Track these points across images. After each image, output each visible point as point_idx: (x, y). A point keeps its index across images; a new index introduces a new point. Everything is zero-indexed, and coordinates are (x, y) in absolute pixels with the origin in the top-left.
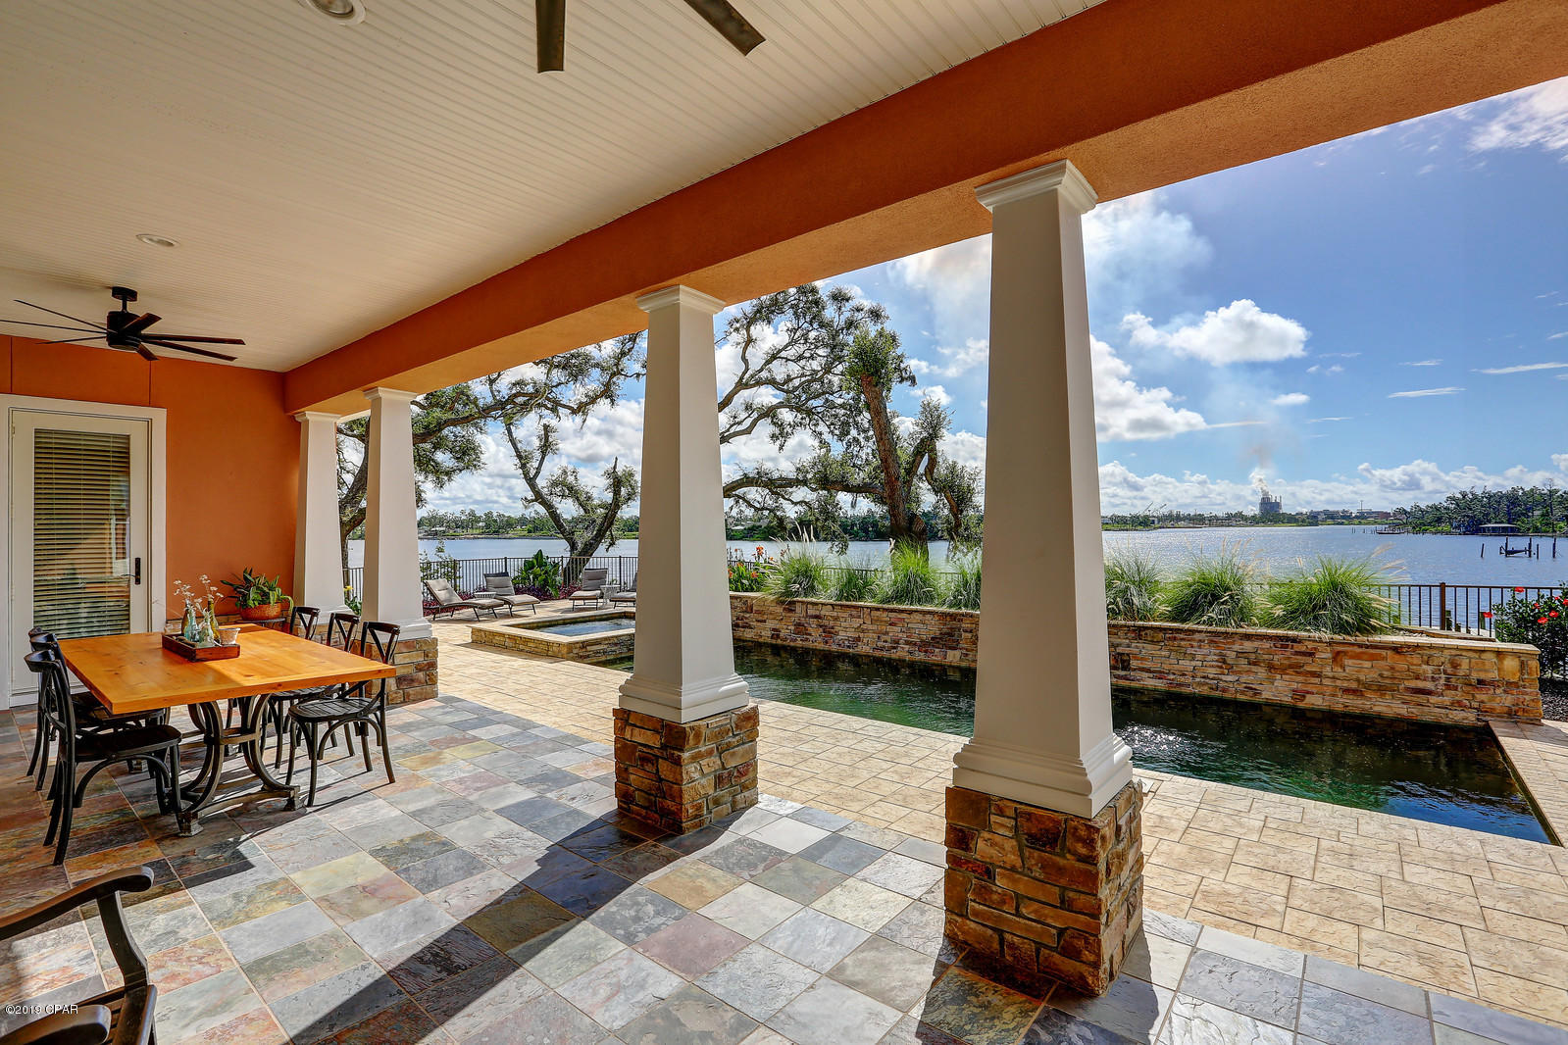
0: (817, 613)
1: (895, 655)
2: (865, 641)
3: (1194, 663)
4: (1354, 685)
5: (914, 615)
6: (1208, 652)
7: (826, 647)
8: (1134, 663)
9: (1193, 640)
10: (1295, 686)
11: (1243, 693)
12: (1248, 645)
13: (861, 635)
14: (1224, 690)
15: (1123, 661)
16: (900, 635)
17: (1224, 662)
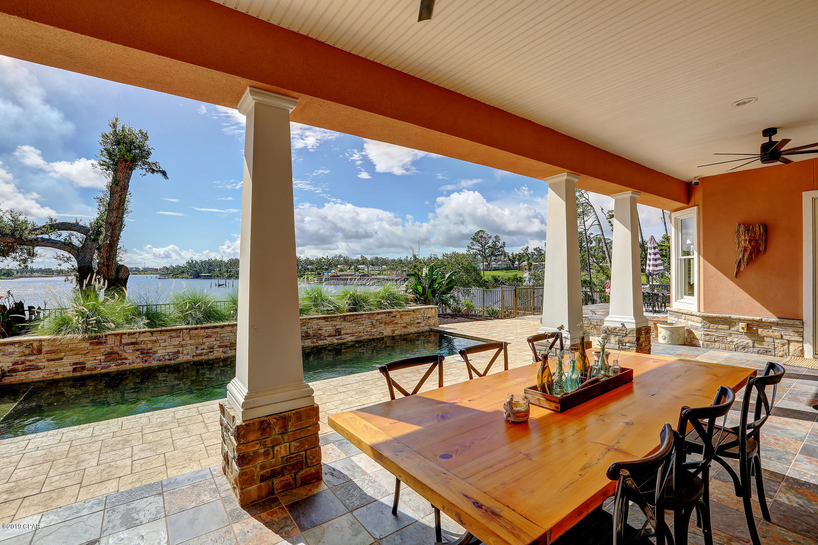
0: (134, 340)
1: (211, 356)
2: (185, 352)
3: (363, 327)
4: (405, 325)
5: (226, 328)
6: (367, 322)
7: (146, 365)
8: (343, 332)
9: (363, 318)
10: (392, 329)
11: (379, 335)
12: (379, 317)
13: (180, 349)
14: (373, 336)
15: (338, 332)
16: (214, 343)
17: (373, 324)
